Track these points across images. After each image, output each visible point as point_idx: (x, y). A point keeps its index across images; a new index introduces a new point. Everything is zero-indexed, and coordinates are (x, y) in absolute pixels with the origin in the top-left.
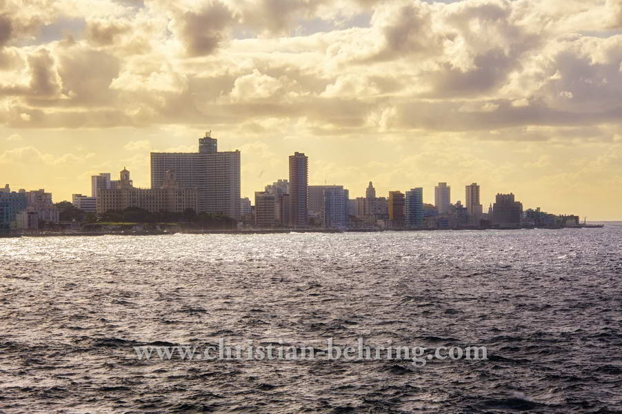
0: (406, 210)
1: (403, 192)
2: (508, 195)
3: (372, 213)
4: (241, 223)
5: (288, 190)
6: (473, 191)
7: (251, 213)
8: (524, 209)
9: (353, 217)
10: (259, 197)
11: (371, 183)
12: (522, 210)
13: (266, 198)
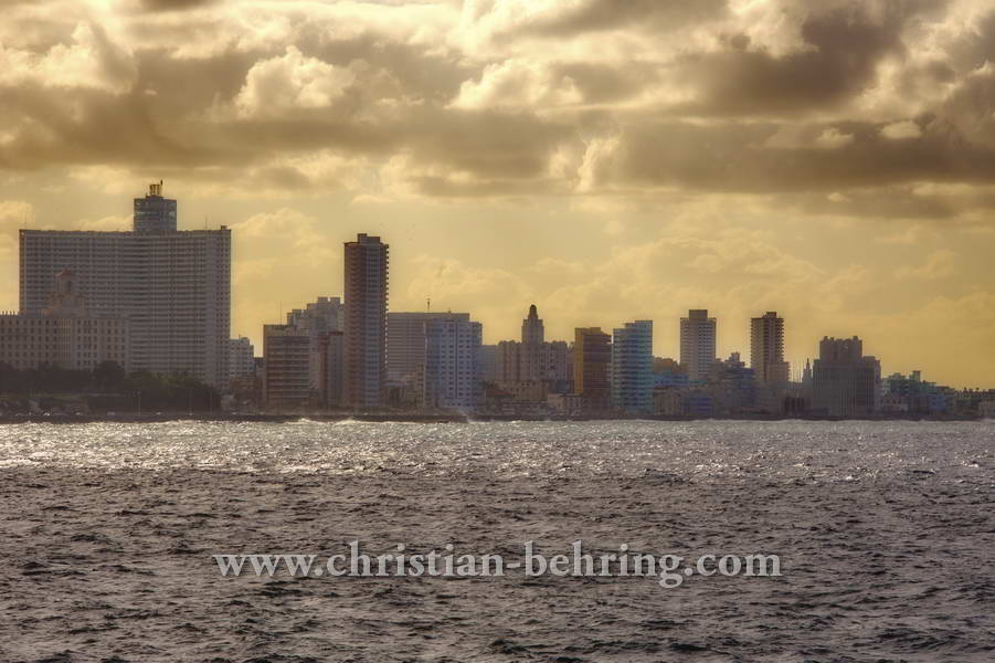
0: (614, 372)
1: (608, 330)
2: (848, 340)
3: (534, 378)
4: (231, 397)
5: (340, 323)
6: (768, 329)
7: (254, 374)
8: (884, 375)
9: (490, 387)
10: (272, 334)
11: (533, 308)
12: (879, 376)
13: (288, 340)
